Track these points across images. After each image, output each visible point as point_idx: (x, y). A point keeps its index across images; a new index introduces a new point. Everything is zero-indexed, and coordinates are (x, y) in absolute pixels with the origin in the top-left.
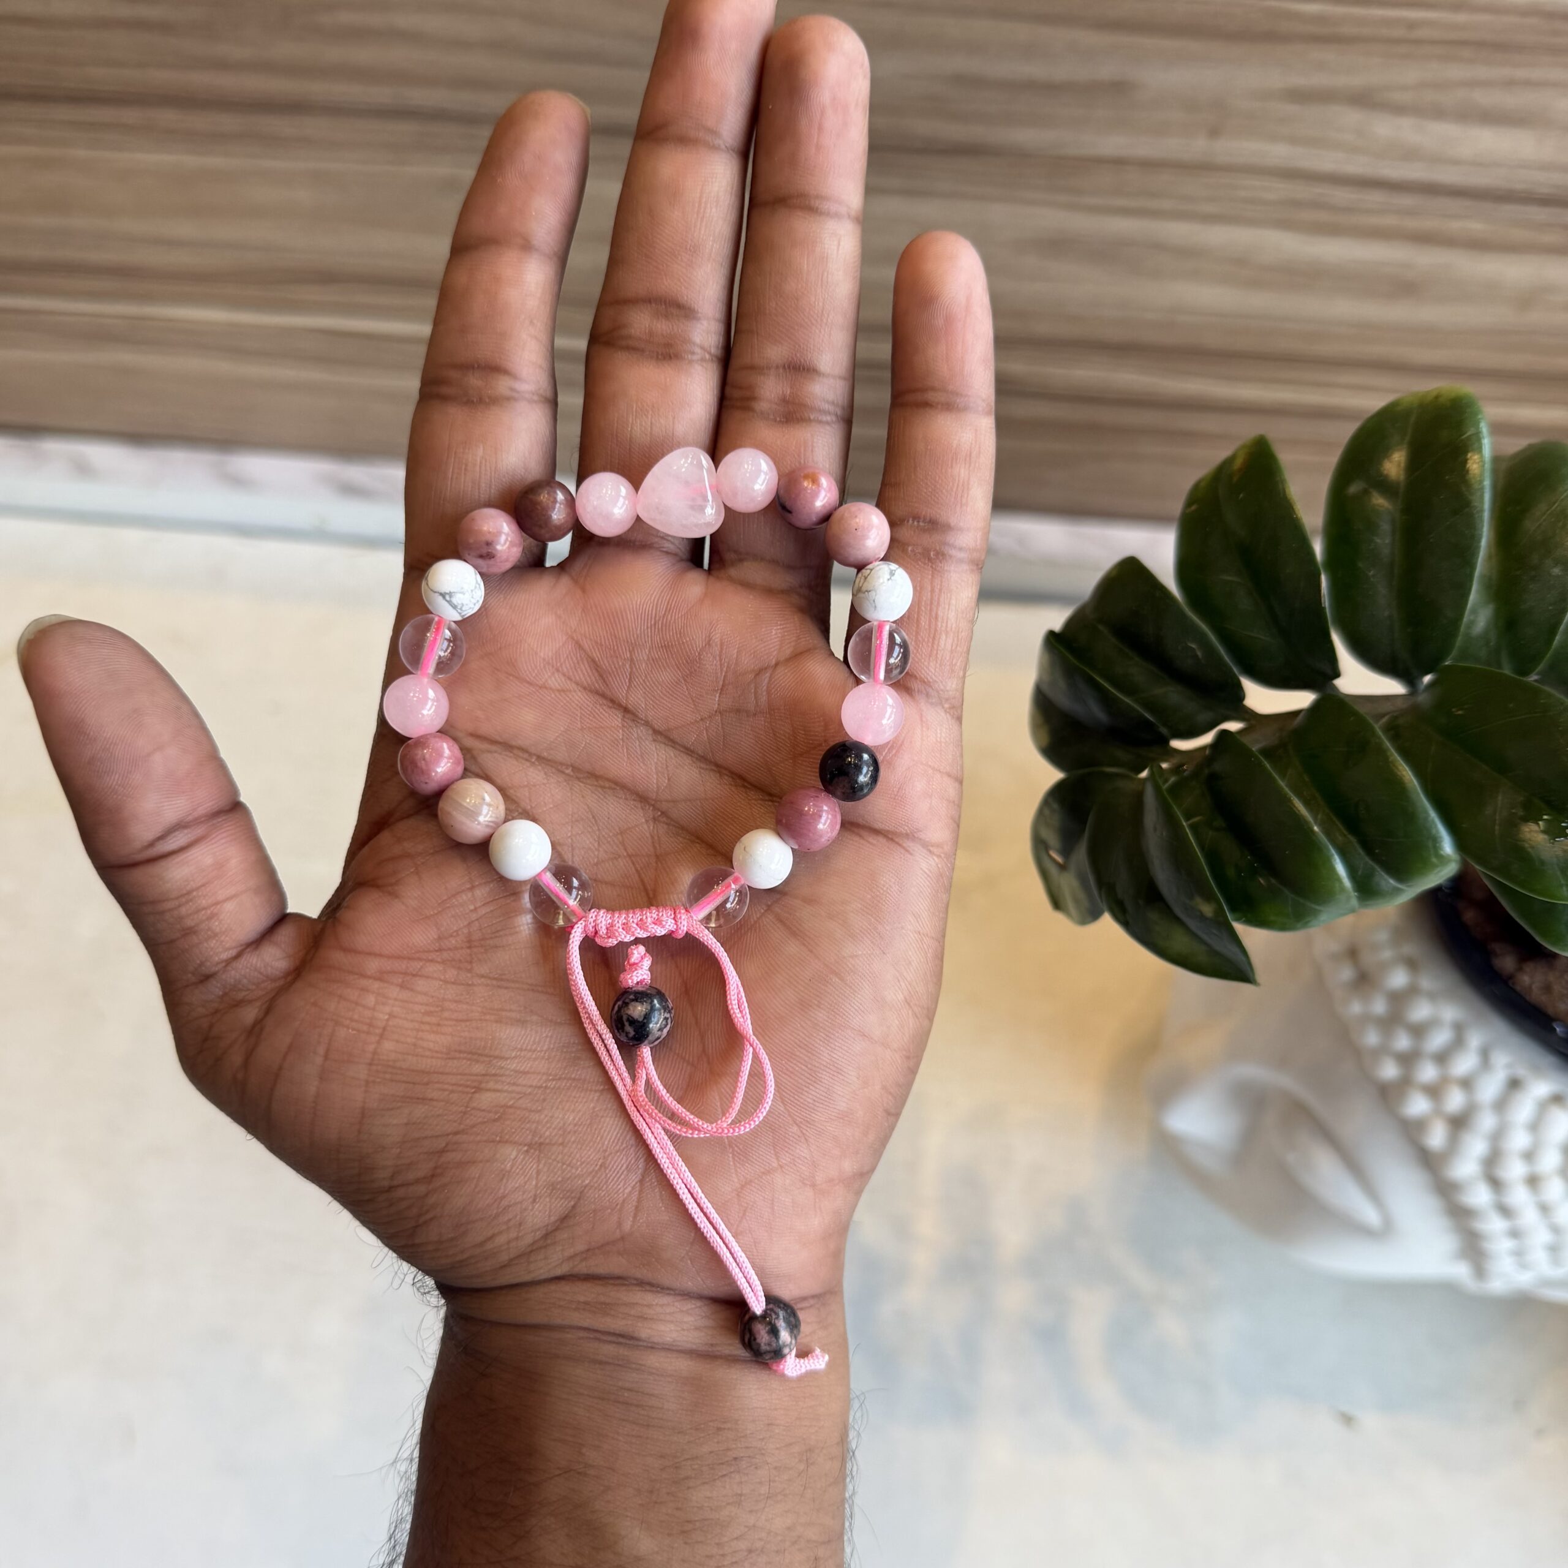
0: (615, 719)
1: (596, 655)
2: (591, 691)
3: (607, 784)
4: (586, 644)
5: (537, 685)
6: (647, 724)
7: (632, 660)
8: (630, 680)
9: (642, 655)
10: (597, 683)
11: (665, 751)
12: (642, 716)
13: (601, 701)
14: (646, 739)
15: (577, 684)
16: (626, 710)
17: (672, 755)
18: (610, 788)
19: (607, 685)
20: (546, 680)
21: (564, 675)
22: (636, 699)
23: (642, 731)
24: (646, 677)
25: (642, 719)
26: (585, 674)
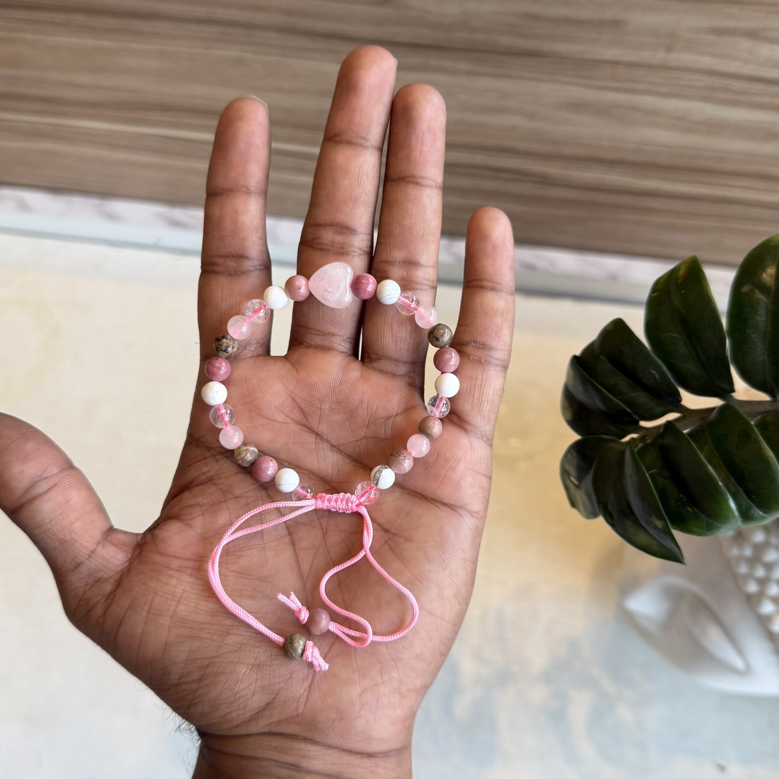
0: (311, 439)
1: (303, 405)
2: (299, 424)
3: (305, 472)
4: (297, 399)
5: (271, 420)
6: (328, 441)
7: (321, 409)
8: (320, 419)
9: (326, 406)
10: (303, 420)
11: (337, 456)
12: (325, 437)
13: (304, 429)
14: (327, 449)
15: (292, 419)
16: (317, 434)
17: (340, 458)
18: (307, 474)
19: (308, 421)
20: (276, 417)
21: (285, 415)
22: (323, 428)
23: (325, 445)
24: (328, 418)
25: (325, 439)
26: (296, 415)
